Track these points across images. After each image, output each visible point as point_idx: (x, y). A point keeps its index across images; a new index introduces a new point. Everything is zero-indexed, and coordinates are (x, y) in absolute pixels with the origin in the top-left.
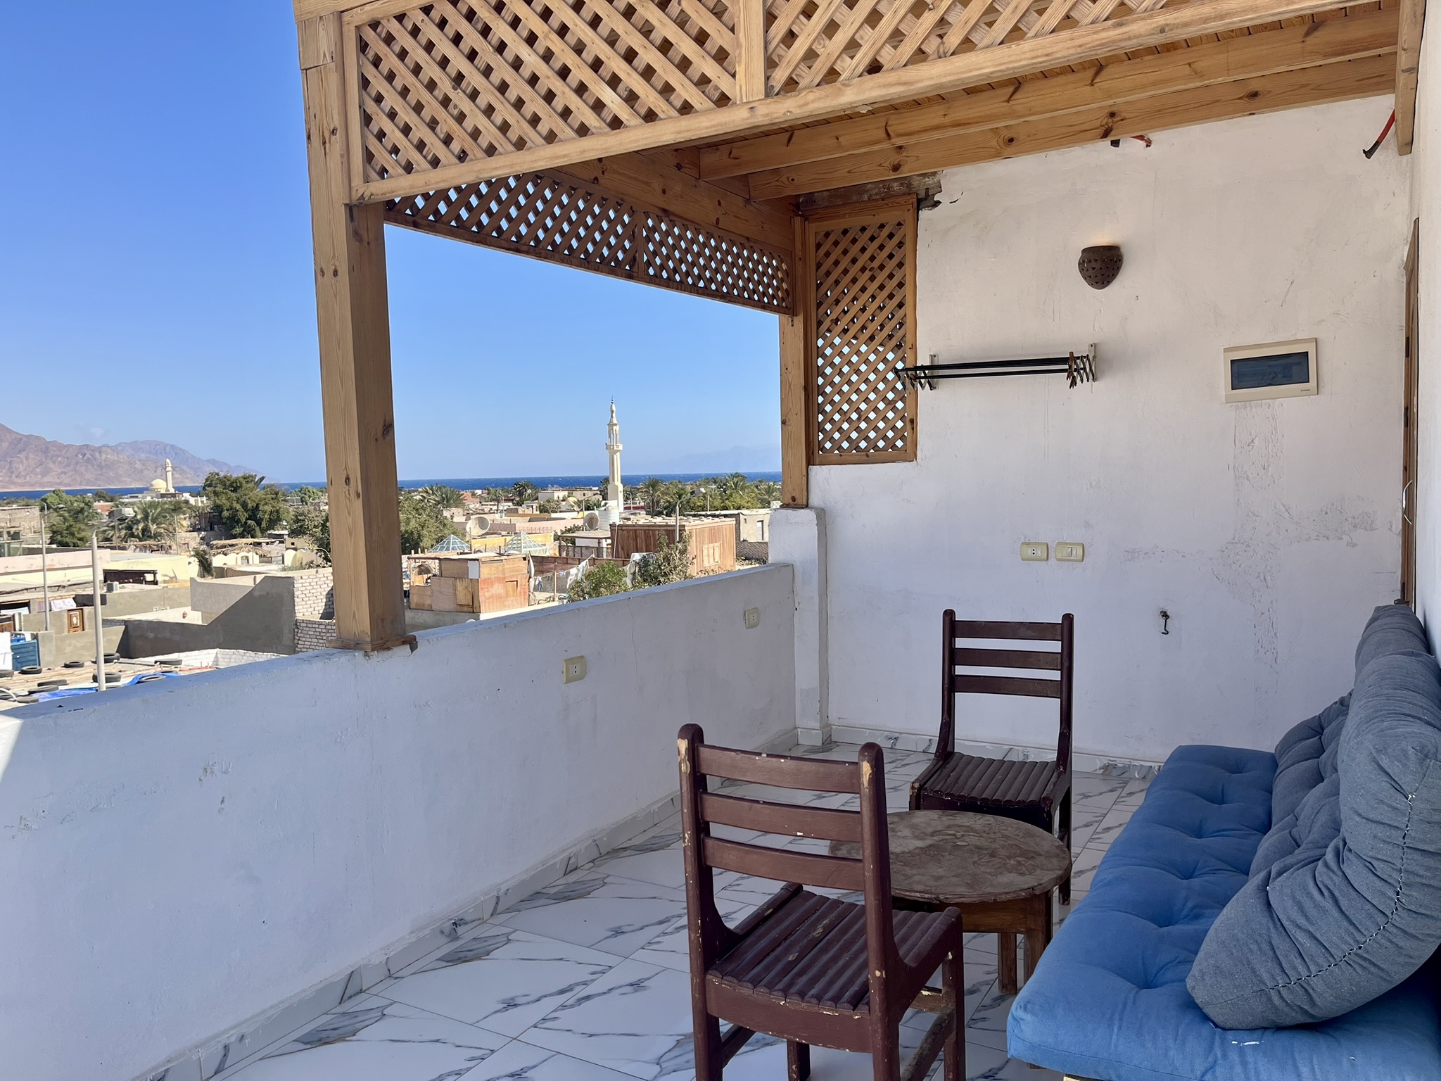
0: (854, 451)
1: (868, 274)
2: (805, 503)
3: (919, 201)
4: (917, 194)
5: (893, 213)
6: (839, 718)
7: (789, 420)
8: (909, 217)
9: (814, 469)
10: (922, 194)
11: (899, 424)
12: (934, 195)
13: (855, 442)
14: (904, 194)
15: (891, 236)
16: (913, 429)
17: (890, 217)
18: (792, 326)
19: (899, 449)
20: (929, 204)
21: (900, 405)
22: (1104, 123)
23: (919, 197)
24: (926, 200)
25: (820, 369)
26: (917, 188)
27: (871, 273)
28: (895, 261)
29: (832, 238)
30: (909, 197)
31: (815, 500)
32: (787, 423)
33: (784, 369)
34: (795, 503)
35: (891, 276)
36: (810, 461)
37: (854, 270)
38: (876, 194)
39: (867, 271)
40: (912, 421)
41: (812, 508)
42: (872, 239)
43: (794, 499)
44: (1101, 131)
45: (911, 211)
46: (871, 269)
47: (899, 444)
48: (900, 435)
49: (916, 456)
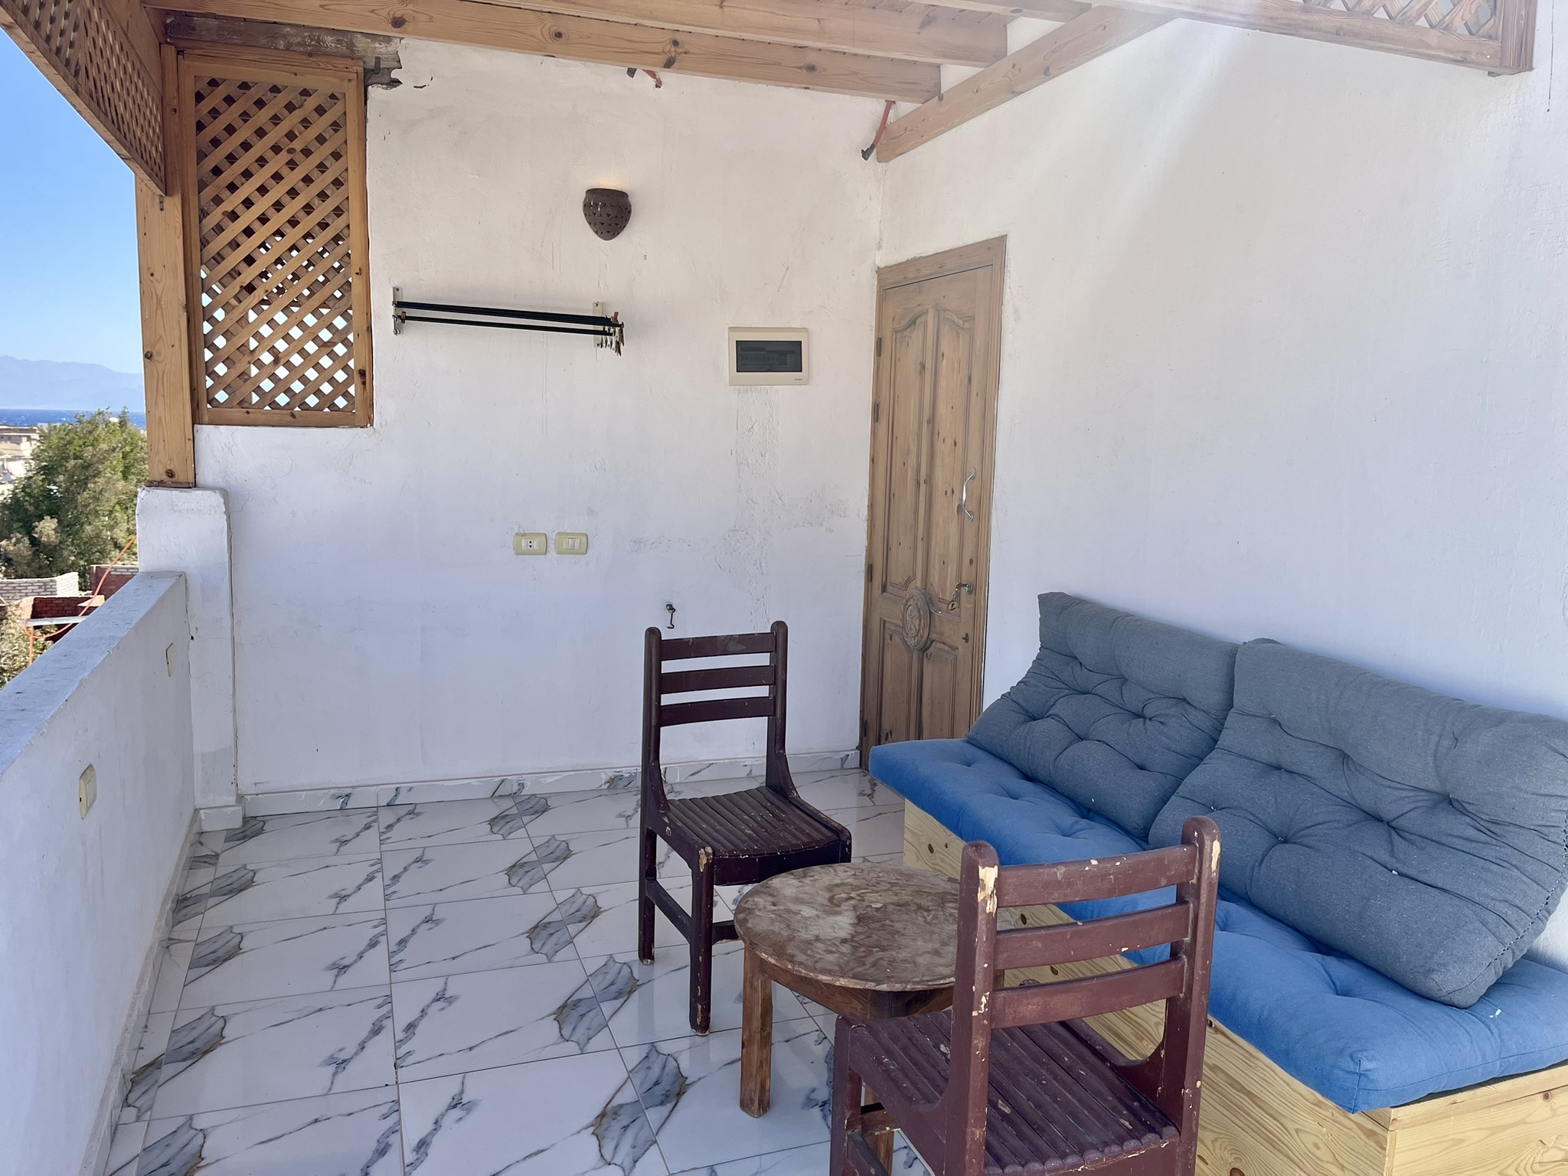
0: (267, 408)
1: (284, 157)
2: (191, 480)
3: (367, 72)
4: (364, 62)
5: (330, 79)
6: (256, 784)
7: (159, 354)
8: (351, 92)
9: (205, 431)
10: (371, 64)
11: (341, 376)
12: (390, 70)
13: (269, 397)
14: (343, 56)
15: (320, 111)
16: (364, 383)
17: (321, 81)
18: (162, 210)
19: (339, 410)
20: (384, 81)
21: (340, 349)
22: (666, 50)
23: (367, 67)
24: (379, 73)
25: (206, 283)
26: (363, 54)
27: (290, 157)
28: (327, 149)
29: (221, 92)
30: (348, 62)
31: (207, 473)
32: (155, 357)
33: (147, 274)
34: (174, 479)
35: (322, 167)
36: (196, 420)
37: (261, 147)
38: (299, 44)
39: (283, 153)
40: (362, 373)
41: (204, 488)
42: (290, 107)
43: (170, 474)
44: (663, 59)
45: (354, 83)
46: (291, 151)
47: (341, 402)
48: (340, 389)
49: (371, 421)
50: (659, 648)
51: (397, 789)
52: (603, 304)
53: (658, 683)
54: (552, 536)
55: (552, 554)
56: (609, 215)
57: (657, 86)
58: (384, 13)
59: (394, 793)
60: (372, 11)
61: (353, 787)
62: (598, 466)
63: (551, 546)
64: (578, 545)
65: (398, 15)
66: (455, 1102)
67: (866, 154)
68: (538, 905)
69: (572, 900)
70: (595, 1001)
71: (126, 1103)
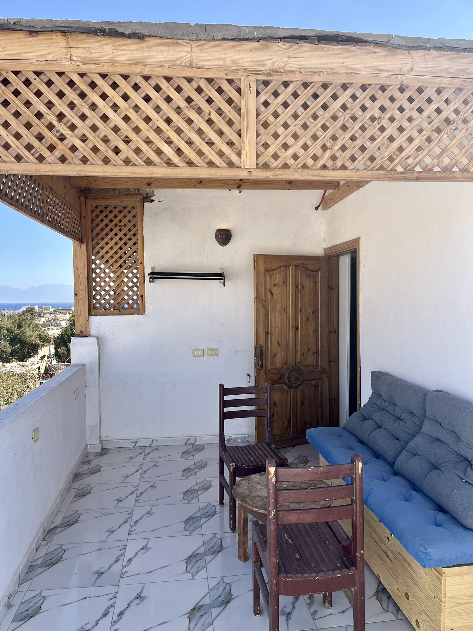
0: (112, 309)
1: (118, 228)
2: (88, 334)
3: (144, 198)
4: (143, 195)
5: (132, 202)
6: (106, 437)
7: (79, 293)
8: (139, 205)
9: (93, 318)
10: (145, 196)
11: (135, 297)
12: (151, 197)
13: (113, 305)
14: (136, 194)
15: (129, 212)
16: (142, 300)
17: (129, 203)
18: (80, 248)
19: (135, 309)
20: (149, 200)
21: (135, 289)
22: (238, 182)
23: (144, 197)
24: (148, 198)
25: (94, 270)
26: (143, 193)
27: (120, 228)
28: (131, 224)
29: (99, 209)
30: (138, 196)
31: (93, 332)
32: (78, 295)
33: (76, 268)
34: (83, 334)
35: (130, 230)
36: (90, 314)
37: (111, 225)
38: (123, 192)
39: (118, 227)
40: (142, 296)
41: (92, 336)
42: (120, 212)
43: (82, 332)
44: (237, 185)
45: (140, 202)
46: (120, 226)
47: (135, 306)
48: (135, 302)
49: (144, 312)
50: (224, 391)
51: (152, 440)
52: (222, 268)
53: (224, 404)
54: (206, 350)
55: (206, 356)
56: (223, 238)
57: (240, 192)
58: (145, 182)
59: (151, 442)
60: (141, 182)
61: (138, 439)
62: (221, 325)
63: (205, 353)
64: (215, 353)
65: (149, 182)
66: (144, 547)
67: (317, 209)
68: (190, 483)
69: (202, 482)
70: (200, 517)
71: (44, 539)
